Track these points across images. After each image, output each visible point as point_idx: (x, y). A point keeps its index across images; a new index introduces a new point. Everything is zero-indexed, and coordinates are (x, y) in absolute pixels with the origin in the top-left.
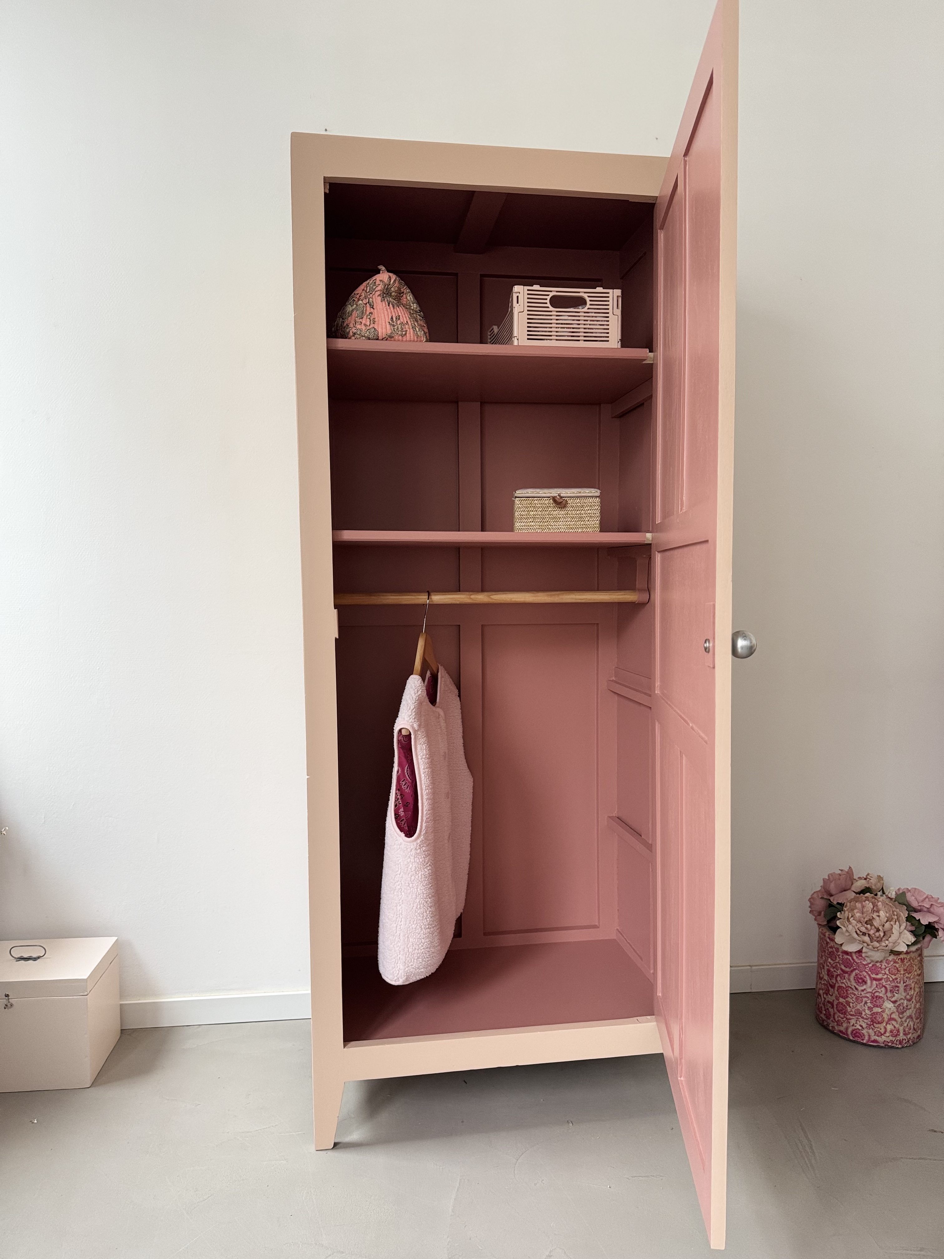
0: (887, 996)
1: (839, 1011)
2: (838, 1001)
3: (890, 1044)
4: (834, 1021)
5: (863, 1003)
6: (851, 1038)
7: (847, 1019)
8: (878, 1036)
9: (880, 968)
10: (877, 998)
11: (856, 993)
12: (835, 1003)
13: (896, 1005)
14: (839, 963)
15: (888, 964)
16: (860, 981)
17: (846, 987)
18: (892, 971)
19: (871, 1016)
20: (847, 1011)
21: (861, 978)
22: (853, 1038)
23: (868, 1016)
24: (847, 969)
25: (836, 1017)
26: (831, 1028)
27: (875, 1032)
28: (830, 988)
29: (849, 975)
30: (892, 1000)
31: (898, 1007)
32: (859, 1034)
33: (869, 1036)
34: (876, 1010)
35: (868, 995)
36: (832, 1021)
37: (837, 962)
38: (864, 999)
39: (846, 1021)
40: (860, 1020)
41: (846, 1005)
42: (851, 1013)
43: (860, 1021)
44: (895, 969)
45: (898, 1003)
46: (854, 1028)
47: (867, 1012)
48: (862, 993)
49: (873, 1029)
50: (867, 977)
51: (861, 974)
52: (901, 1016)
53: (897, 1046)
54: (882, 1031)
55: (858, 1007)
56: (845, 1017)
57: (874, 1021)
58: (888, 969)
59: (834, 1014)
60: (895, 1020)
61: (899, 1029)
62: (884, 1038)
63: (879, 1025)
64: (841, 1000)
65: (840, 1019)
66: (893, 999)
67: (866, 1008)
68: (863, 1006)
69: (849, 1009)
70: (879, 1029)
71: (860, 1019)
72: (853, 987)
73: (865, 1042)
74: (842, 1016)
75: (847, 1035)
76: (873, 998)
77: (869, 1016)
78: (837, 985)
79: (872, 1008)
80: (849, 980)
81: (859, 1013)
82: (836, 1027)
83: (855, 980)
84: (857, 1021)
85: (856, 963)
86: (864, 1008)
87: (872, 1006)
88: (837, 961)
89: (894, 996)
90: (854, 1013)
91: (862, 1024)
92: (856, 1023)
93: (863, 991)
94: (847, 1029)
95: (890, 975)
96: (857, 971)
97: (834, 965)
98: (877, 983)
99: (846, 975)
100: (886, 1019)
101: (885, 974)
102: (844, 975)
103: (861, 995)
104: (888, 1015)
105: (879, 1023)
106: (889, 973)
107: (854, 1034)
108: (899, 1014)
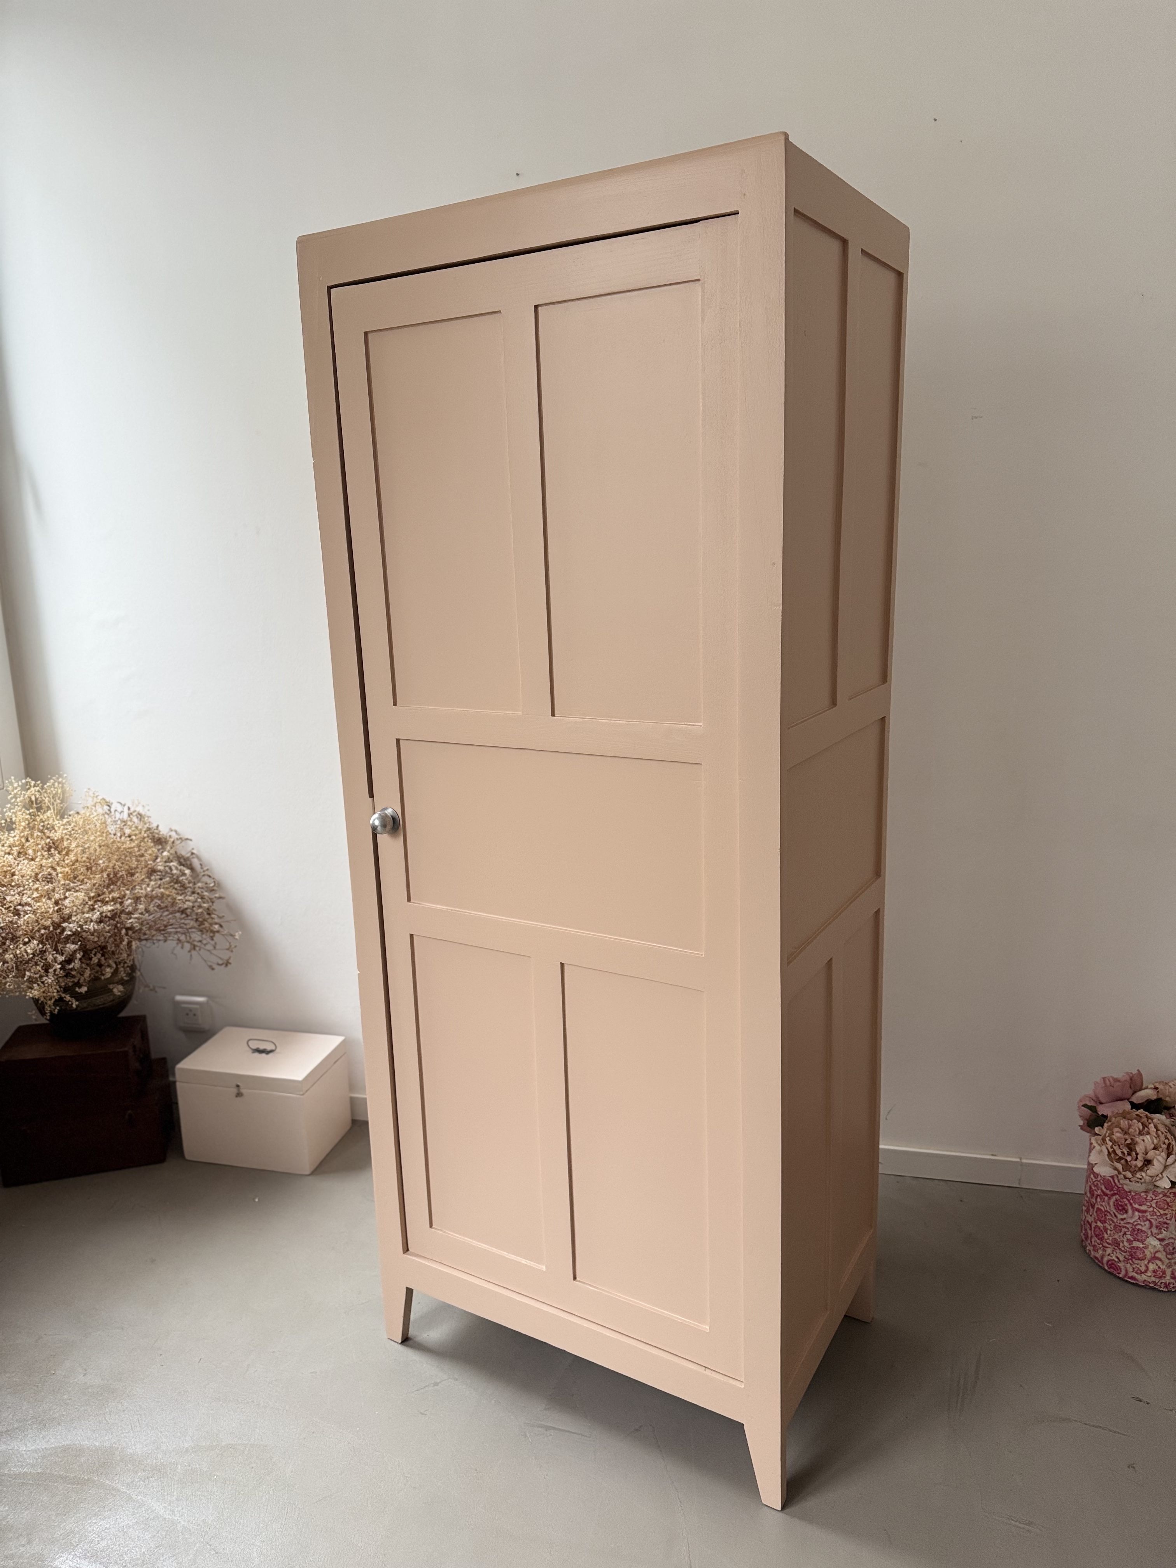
0: (1151, 1232)
1: (1096, 1236)
2: (1096, 1224)
3: (1152, 1285)
4: (1091, 1244)
5: (1122, 1233)
6: (1106, 1268)
7: (1103, 1246)
8: (1137, 1273)
9: (1145, 1198)
10: (1139, 1232)
11: (1115, 1220)
12: (1093, 1225)
13: (1163, 1244)
14: (1100, 1182)
15: (1156, 1196)
16: (1120, 1208)
17: (1105, 1211)
18: (1160, 1205)
19: (1130, 1250)
20: (1104, 1237)
21: (1121, 1206)
22: (1109, 1268)
23: (1126, 1248)
24: (1108, 1192)
25: (1093, 1240)
26: (1088, 1251)
27: (1134, 1268)
28: (1090, 1208)
29: (1110, 1199)
30: (1158, 1237)
31: (1165, 1247)
32: (1115, 1266)
33: (1126, 1271)
34: (1135, 1244)
35: (1128, 1226)
36: (1089, 1244)
37: (1098, 1181)
38: (1124, 1230)
39: (1102, 1248)
40: (1116, 1251)
41: (1103, 1230)
42: (1108, 1241)
43: (1116, 1253)
44: (1164, 1204)
45: (1166, 1242)
46: (1109, 1257)
47: (1126, 1244)
48: (1122, 1222)
49: (1131, 1264)
50: (1128, 1205)
51: (1122, 1200)
52: (1169, 1257)
53: (1162, 1289)
54: (1143, 1269)
55: (1116, 1236)
56: (1101, 1244)
57: (1133, 1255)
58: (1155, 1201)
59: (1092, 1237)
60: (1160, 1260)
61: (1165, 1271)
62: (1144, 1277)
63: (1139, 1262)
64: (1099, 1224)
65: (1096, 1244)
66: (1160, 1236)
67: (1125, 1240)
68: (1121, 1236)
69: (1106, 1236)
70: (1138, 1266)
71: (1116, 1249)
72: (1112, 1213)
73: (1121, 1276)
74: (1099, 1241)
75: (1103, 1264)
76: (1134, 1230)
77: (1128, 1249)
78: (1096, 1206)
79: (1132, 1241)
80: (1109, 1204)
81: (1116, 1243)
82: (1092, 1253)
83: (1114, 1205)
84: (1113, 1251)
85: (1117, 1187)
86: (1122, 1239)
87: (1132, 1239)
88: (1099, 1179)
89: (1161, 1233)
90: (1110, 1242)
91: (1119, 1256)
92: (1113, 1253)
93: (1123, 1219)
94: (1102, 1257)
95: (1158, 1209)
96: (1117, 1196)
97: (1096, 1183)
98: (1140, 1214)
99: (1106, 1198)
100: (1149, 1256)
101: (1151, 1206)
102: (1104, 1197)
103: (1120, 1223)
104: (1151, 1253)
105: (1139, 1259)
106: (1156, 1206)
107: (1110, 1265)
108: (1167, 1254)
